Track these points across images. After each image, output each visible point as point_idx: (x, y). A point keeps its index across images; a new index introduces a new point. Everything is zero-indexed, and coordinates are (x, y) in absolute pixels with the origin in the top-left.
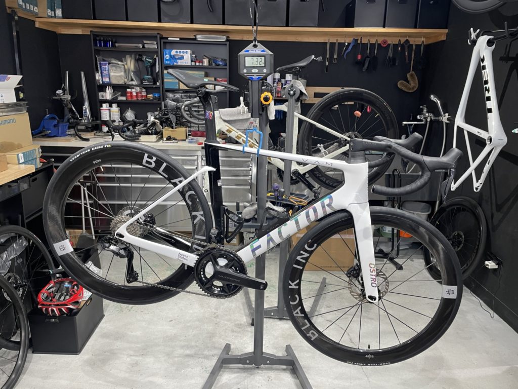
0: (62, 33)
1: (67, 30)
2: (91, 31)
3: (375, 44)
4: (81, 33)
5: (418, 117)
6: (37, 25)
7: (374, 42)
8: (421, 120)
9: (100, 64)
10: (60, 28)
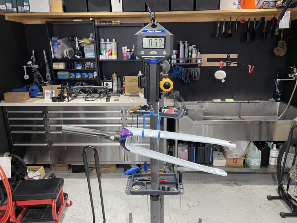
0: (28, 23)
1: (30, 21)
2: (46, 21)
3: (253, 22)
4: (40, 23)
5: (290, 75)
6: (7, 19)
7: (253, 20)
8: (292, 78)
9: (52, 44)
10: (25, 20)
